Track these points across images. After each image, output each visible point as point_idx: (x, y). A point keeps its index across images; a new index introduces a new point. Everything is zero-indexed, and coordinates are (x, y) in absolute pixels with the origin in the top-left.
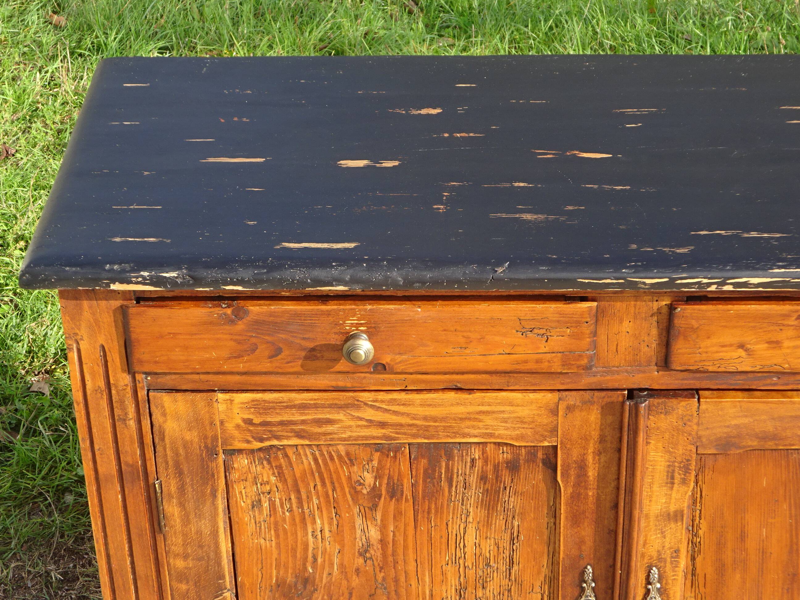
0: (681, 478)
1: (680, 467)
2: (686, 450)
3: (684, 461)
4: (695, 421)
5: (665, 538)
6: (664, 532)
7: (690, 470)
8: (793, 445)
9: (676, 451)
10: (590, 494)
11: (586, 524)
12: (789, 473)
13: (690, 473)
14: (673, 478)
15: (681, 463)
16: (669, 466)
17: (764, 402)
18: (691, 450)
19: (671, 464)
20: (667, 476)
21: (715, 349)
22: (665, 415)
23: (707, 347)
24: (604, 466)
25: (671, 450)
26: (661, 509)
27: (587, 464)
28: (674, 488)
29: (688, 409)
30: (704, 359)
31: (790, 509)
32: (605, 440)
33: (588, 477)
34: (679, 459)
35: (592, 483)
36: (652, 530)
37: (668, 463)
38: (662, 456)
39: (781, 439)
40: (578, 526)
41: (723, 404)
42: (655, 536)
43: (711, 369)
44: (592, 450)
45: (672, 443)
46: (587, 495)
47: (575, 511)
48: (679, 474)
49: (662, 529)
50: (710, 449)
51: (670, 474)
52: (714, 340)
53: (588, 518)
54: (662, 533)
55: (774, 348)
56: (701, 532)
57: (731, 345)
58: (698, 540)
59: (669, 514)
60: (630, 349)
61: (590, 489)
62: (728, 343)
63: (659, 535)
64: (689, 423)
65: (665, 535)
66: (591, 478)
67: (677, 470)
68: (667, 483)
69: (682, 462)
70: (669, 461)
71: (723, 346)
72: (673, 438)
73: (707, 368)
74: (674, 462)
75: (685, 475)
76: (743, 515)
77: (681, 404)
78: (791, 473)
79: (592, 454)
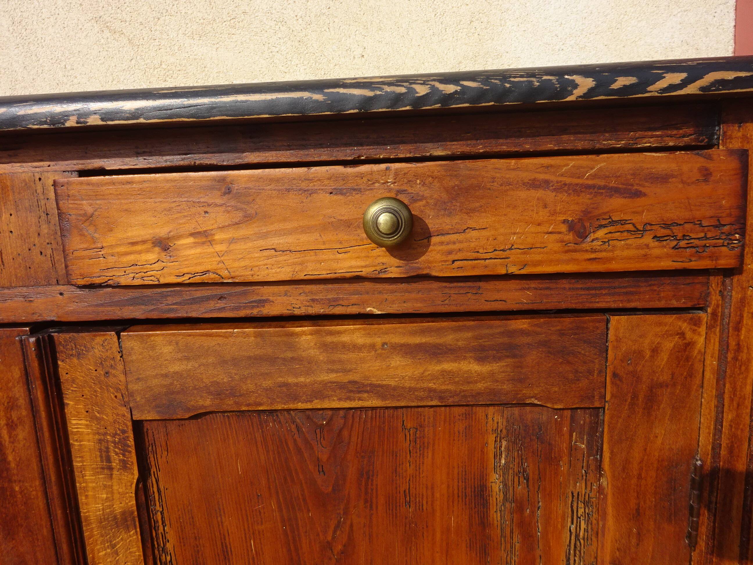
0: (120, 460)
1: (114, 442)
2: (118, 415)
3: (118, 432)
4: (120, 367)
5: (118, 555)
6: (115, 545)
7: (129, 446)
8: (260, 404)
9: (104, 417)
10: (17, 489)
11: (21, 535)
12: (268, 452)
13: (130, 452)
14: (109, 459)
15: (114, 435)
16: (100, 441)
17: (207, 335)
18: (124, 416)
19: (102, 437)
20: (101, 457)
21: (122, 249)
22: (78, 358)
23: (111, 246)
24: (24, 446)
25: (98, 415)
26: (103, 509)
27: (3, 443)
28: (114, 476)
29: (107, 347)
30: (110, 265)
31: (280, 510)
32: (17, 406)
33: (9, 463)
34: (111, 430)
35: (15, 472)
36: (99, 542)
37: (97, 437)
38: (87, 425)
39: (241, 396)
40: (13, 539)
41: (152, 338)
42: (104, 552)
43: (123, 281)
44: (5, 422)
45: (96, 404)
46: (12, 490)
47: (4, 516)
48: (117, 454)
49: (111, 542)
50: (149, 412)
51: (104, 454)
52: (119, 234)
53: (22, 526)
54: (113, 546)
55: (203, 243)
56: (169, 546)
57: (144, 242)
58: (168, 558)
59: (115, 518)
60: (20, 260)
61: (15, 481)
62: (139, 239)
63: (109, 551)
64: (113, 372)
65: (117, 550)
66: (13, 465)
67: (111, 446)
68: (103, 468)
69: (116, 434)
70: (98, 434)
71: (133, 244)
72: (96, 396)
73: (118, 280)
74: (105, 434)
75: (124, 455)
76: (219, 519)
77: (96, 341)
78: (271, 453)
79: (5, 427)
